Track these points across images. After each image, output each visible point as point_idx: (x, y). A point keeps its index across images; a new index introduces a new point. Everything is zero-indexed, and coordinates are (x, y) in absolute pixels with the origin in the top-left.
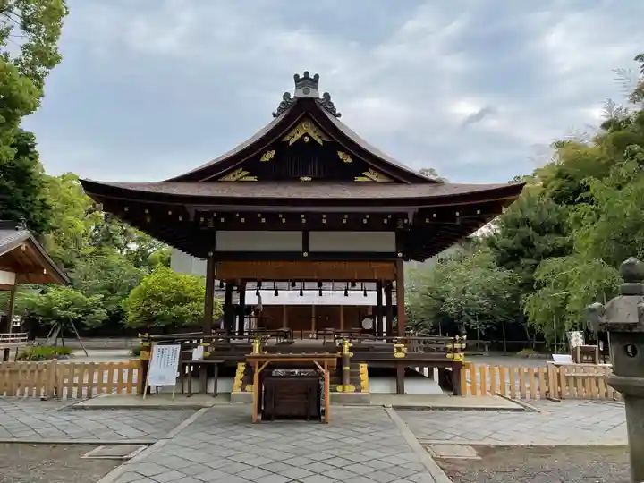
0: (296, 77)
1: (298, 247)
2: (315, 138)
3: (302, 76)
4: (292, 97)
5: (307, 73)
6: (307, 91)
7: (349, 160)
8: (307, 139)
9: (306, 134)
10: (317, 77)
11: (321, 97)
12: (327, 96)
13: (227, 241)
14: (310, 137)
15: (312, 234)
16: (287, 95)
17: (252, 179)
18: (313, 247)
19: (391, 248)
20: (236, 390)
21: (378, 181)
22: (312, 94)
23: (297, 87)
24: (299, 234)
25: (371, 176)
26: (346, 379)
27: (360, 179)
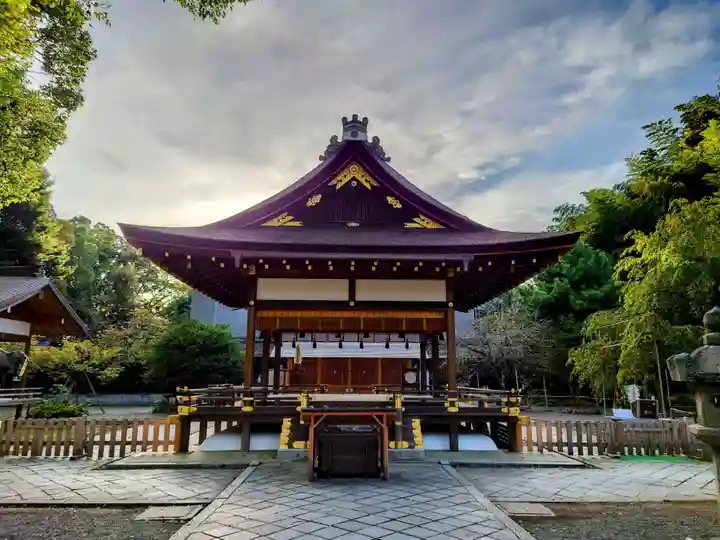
0: (344, 119)
1: (344, 296)
2: (363, 181)
3: (350, 119)
4: (340, 140)
5: (355, 116)
6: (354, 134)
7: (399, 206)
8: (354, 183)
9: (354, 179)
10: (365, 119)
11: (370, 141)
12: (376, 139)
13: (269, 290)
14: (358, 182)
15: (360, 283)
16: (334, 138)
17: (297, 224)
18: (361, 296)
19: (441, 297)
20: (283, 447)
21: (429, 227)
22: (360, 137)
23: (345, 130)
24: (345, 283)
25: (421, 222)
26: (399, 435)
27: (409, 225)
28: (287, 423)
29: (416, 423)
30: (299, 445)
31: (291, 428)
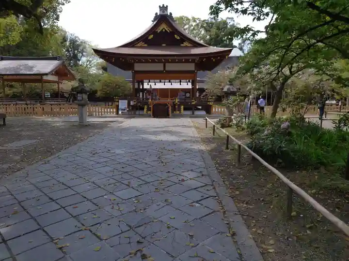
0: (160, 6)
1: (162, 69)
2: (167, 29)
3: (162, 6)
4: (158, 14)
5: (163, 5)
6: (163, 12)
7: (179, 38)
8: (164, 30)
9: (164, 29)
10: (167, 6)
11: (169, 14)
12: (171, 14)
13: (138, 67)
14: (165, 30)
15: (167, 64)
16: (157, 13)
17: (146, 45)
18: (167, 69)
19: (193, 69)
20: (145, 113)
21: (188, 45)
22: (165, 13)
23: (160, 10)
24: (162, 65)
25: (186, 44)
26: (177, 110)
27: (182, 45)
28: (146, 107)
29: (182, 107)
30: (149, 112)
31: (147, 108)
